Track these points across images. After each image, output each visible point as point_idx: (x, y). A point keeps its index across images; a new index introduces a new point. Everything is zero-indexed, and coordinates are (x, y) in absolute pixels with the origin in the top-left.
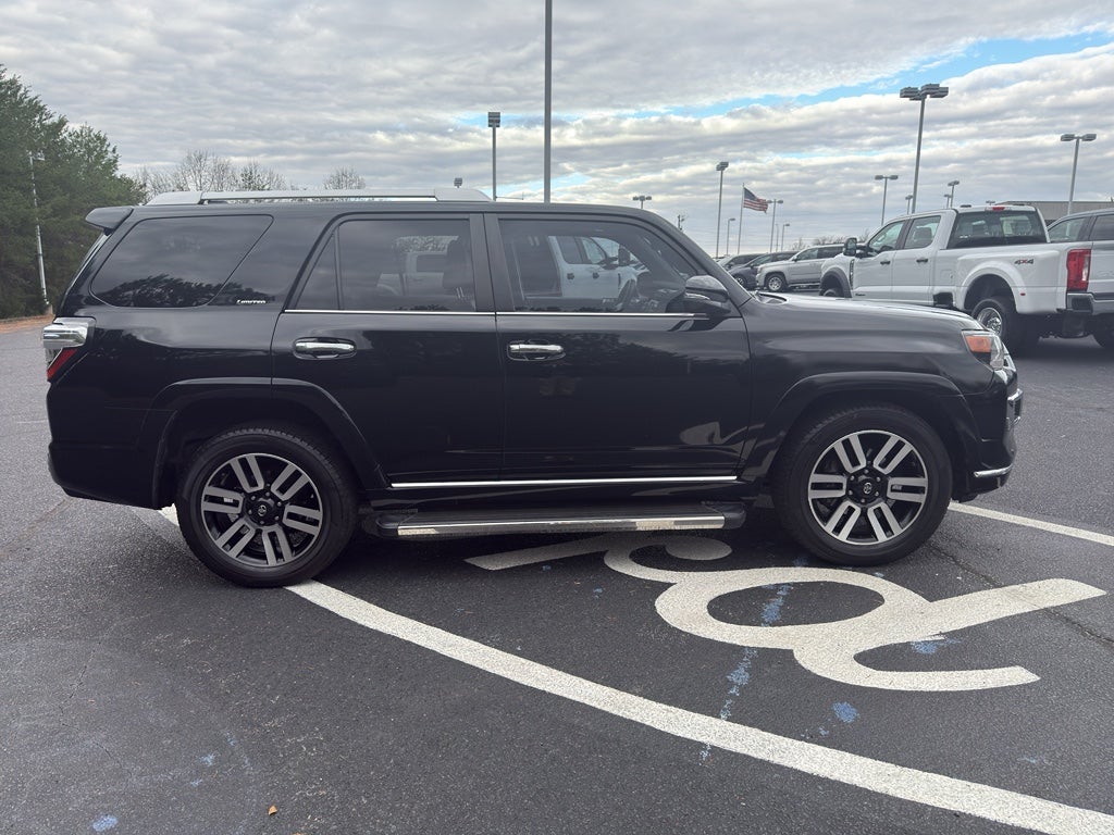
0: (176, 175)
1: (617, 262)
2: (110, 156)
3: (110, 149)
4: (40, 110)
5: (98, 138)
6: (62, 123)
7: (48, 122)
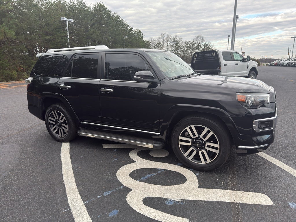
0: (158, 39)
1: (246, 60)
2: (142, 36)
3: (142, 34)
4: (128, 26)
5: (139, 31)
6: (132, 28)
7: (129, 29)
